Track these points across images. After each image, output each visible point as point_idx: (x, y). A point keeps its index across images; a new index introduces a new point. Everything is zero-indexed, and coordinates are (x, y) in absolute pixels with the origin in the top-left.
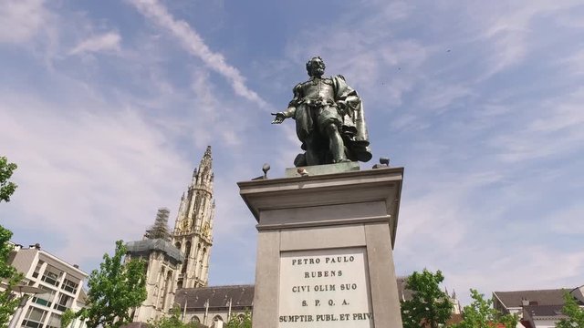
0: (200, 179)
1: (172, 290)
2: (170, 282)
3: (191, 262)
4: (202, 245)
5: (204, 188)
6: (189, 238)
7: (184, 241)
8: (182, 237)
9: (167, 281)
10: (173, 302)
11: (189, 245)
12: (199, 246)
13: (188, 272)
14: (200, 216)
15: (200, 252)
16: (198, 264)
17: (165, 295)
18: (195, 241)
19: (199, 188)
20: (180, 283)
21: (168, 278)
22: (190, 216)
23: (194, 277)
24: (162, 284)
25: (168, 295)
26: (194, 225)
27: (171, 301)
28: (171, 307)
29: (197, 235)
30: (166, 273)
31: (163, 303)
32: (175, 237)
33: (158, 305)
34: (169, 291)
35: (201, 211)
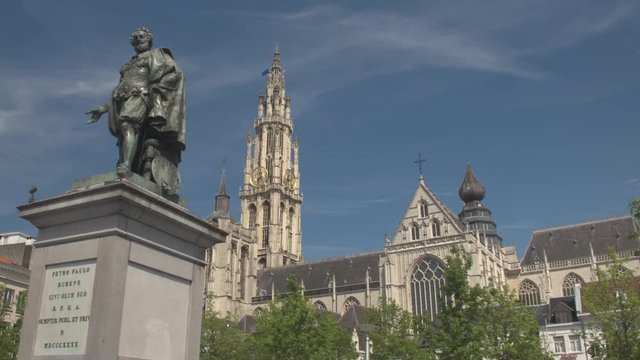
0: (270, 107)
1: (251, 271)
2: (247, 262)
3: (274, 230)
4: (287, 203)
5: (277, 119)
6: (267, 195)
7: (260, 201)
8: (255, 196)
9: (242, 261)
10: (255, 288)
11: (267, 205)
12: (282, 205)
13: (271, 244)
14: (277, 162)
15: (285, 215)
16: (285, 232)
17: (243, 279)
18: (276, 199)
19: (270, 120)
20: (263, 261)
21: (243, 256)
22: (263, 164)
23: (281, 251)
24: (236, 265)
25: (247, 279)
26: (270, 177)
27: (252, 288)
28: (254, 295)
29: (276, 190)
30: (239, 251)
31: (242, 291)
32: (247, 197)
33: (236, 294)
34: (247, 274)
35: (277, 155)
